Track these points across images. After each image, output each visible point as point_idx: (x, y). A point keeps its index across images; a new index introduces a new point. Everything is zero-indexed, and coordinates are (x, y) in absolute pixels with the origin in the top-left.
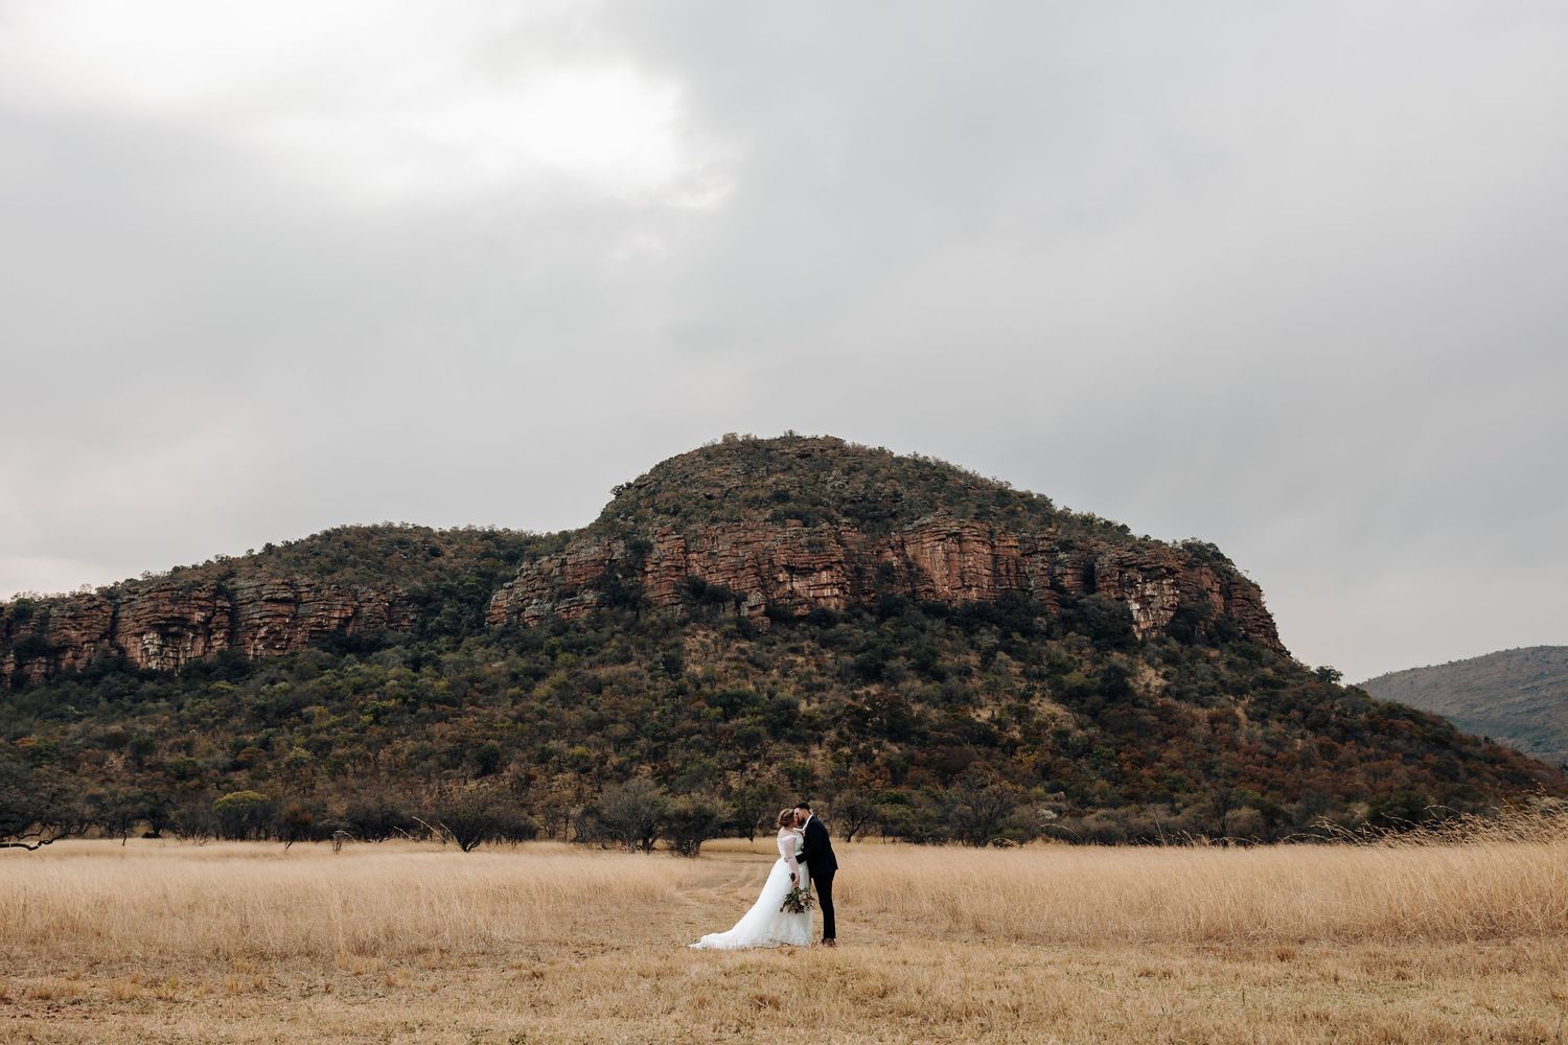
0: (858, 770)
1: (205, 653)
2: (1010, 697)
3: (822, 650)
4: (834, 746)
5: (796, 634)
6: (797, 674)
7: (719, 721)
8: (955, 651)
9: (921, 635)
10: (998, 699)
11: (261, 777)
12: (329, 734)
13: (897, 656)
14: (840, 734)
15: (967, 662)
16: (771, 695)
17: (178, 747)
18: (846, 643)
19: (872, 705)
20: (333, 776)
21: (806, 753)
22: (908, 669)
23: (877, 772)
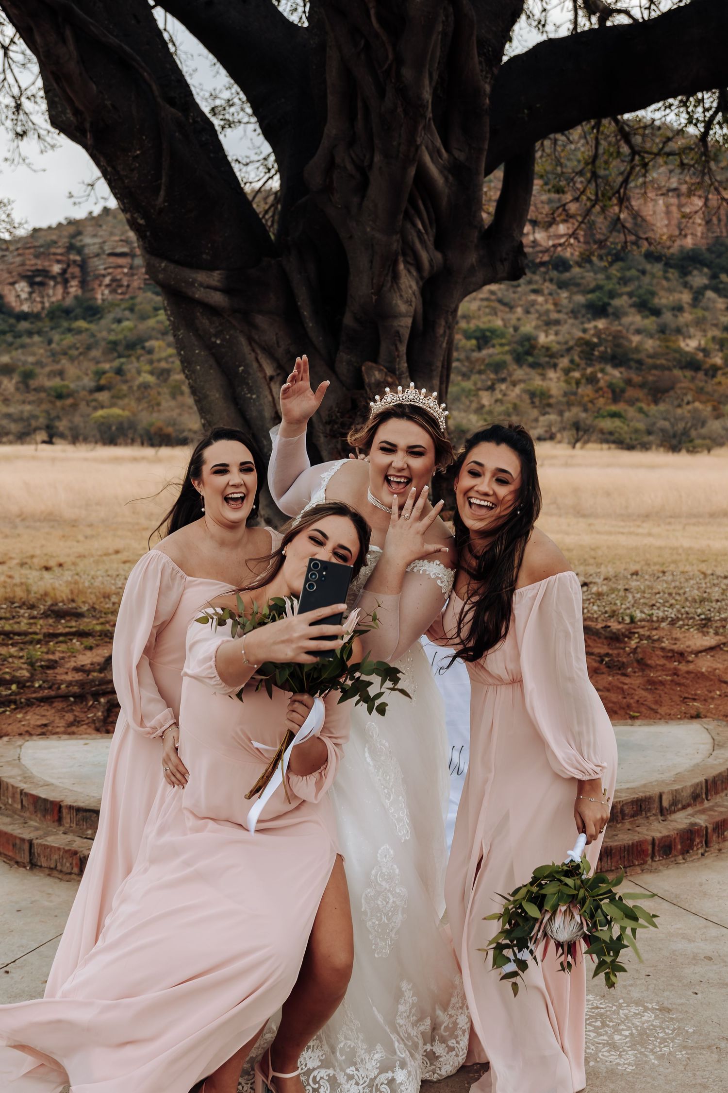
0: (586, 391)
1: (64, 298)
2: (714, 328)
3: (559, 291)
4: (567, 371)
5: (537, 278)
6: (537, 311)
7: (473, 351)
8: (670, 290)
9: (642, 277)
10: (704, 331)
11: (117, 397)
12: (167, 362)
13: (620, 295)
14: (572, 361)
15: (680, 300)
16: (516, 329)
17: (52, 374)
18: (578, 285)
19: (599, 337)
20: (173, 396)
21: (543, 376)
22: (631, 306)
23: (601, 393)
